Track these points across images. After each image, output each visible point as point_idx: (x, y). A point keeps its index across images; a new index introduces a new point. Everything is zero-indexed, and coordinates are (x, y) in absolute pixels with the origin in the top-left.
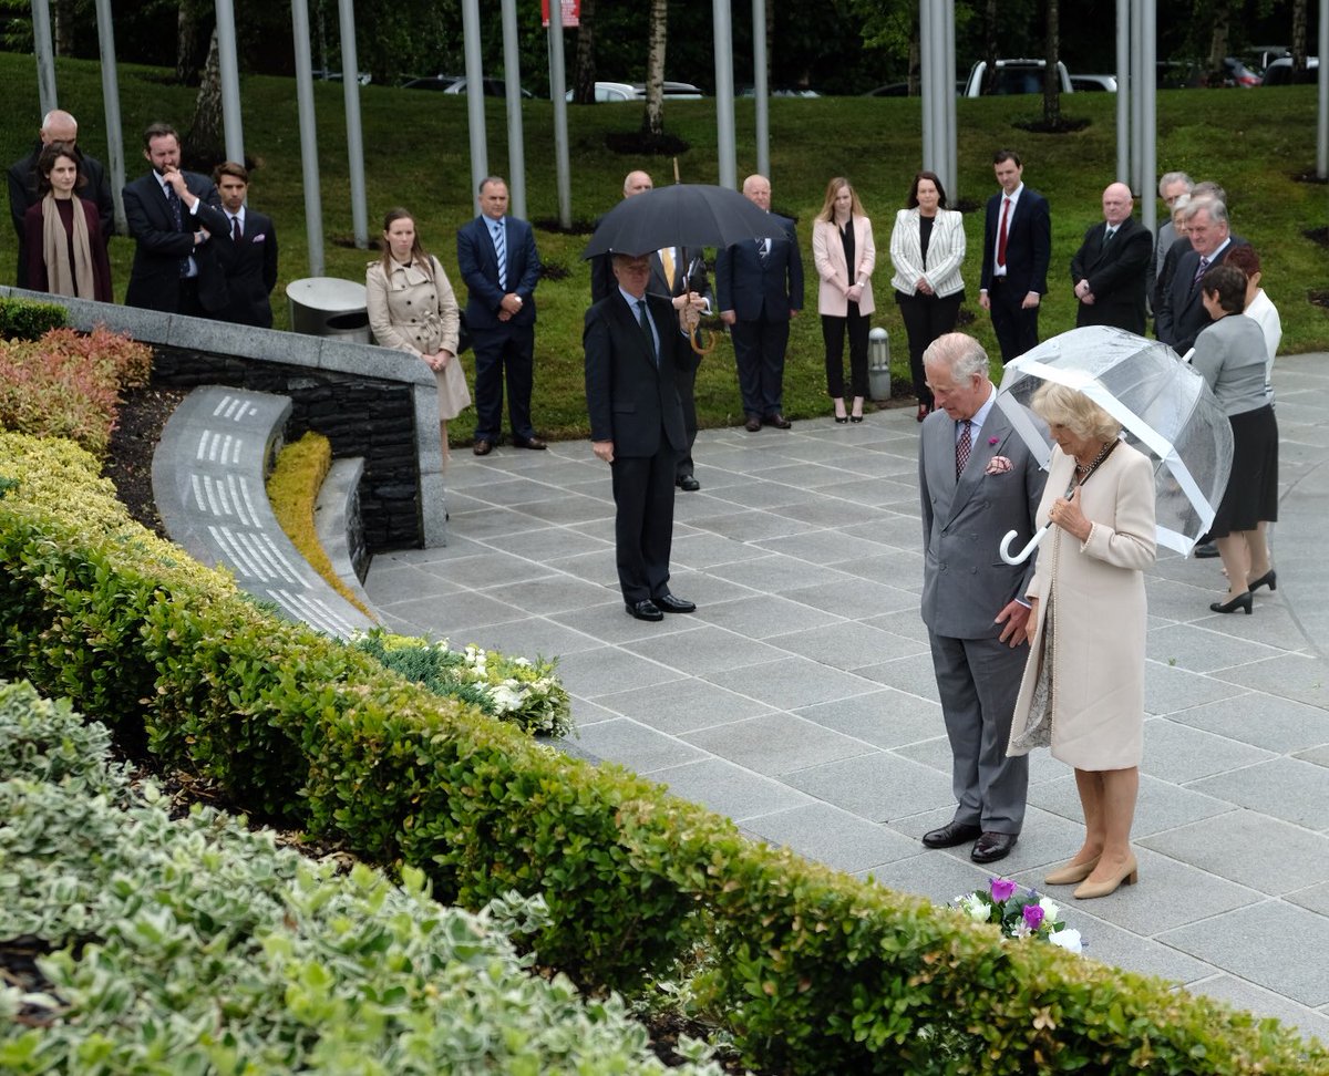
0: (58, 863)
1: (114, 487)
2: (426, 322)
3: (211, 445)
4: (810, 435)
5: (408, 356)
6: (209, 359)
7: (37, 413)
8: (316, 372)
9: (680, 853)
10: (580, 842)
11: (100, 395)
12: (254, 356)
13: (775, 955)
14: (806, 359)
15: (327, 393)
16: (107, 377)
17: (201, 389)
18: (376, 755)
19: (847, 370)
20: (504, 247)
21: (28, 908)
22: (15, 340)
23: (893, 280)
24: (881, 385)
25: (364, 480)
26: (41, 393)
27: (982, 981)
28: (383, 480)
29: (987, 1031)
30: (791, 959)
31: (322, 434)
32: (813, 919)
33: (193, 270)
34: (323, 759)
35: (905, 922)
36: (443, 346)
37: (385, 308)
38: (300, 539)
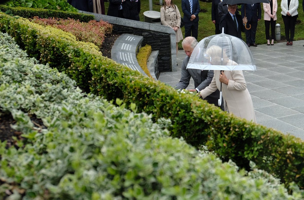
0: (54, 103)
1: (102, 53)
2: (173, 20)
3: (124, 46)
4: (262, 48)
5: (169, 27)
6: (125, 28)
7: (86, 37)
8: (149, 31)
9: (205, 113)
10: (183, 111)
11: (100, 34)
12: (135, 27)
13: (226, 137)
14: (261, 31)
15: (151, 36)
16: (103, 31)
17: (123, 34)
18: (138, 92)
19: (270, 33)
20: (192, 4)
21: (46, 112)
22: (83, 22)
23: (281, 12)
24: (278, 37)
25: (159, 55)
26: (87, 33)
27: (275, 142)
28: (163, 56)
29: (276, 155)
30: (230, 137)
31: (149, 45)
32: (235, 128)
33: (121, 8)
34: (127, 93)
35: (257, 128)
36: (177, 26)
37: (164, 17)
38: (143, 67)
